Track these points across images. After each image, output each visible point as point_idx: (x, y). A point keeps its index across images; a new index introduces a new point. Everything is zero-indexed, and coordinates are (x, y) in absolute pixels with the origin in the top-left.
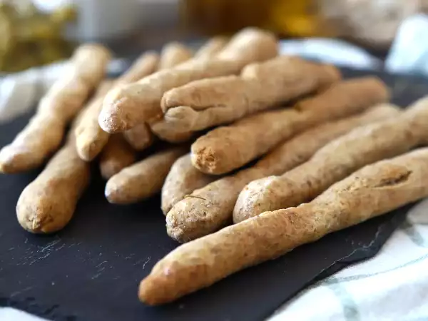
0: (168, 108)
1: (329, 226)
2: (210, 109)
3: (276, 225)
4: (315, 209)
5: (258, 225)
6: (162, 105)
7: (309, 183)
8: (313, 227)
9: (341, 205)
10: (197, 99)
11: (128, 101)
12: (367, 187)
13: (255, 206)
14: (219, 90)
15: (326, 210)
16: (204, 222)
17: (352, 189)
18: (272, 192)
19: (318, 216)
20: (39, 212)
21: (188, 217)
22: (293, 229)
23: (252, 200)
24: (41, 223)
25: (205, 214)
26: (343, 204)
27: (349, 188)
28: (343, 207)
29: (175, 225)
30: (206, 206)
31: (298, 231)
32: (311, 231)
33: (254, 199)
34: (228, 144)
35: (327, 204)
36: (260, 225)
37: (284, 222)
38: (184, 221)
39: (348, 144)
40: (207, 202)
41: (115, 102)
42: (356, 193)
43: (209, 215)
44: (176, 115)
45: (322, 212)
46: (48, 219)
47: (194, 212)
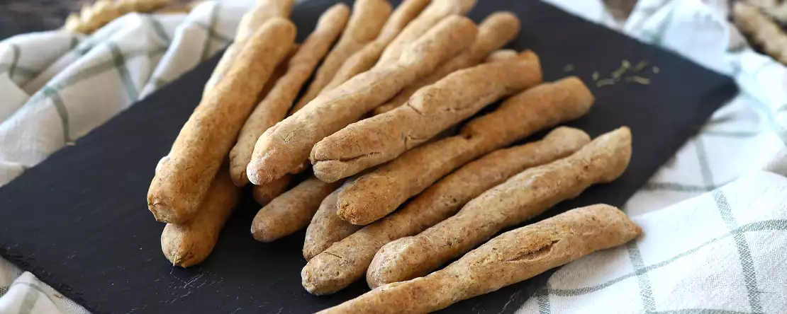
0: (316, 161)
1: (455, 299)
2: (361, 158)
3: (397, 301)
4: (444, 281)
5: (380, 301)
6: (311, 158)
7: (450, 244)
8: (437, 301)
9: (470, 279)
10: (348, 150)
11: (276, 154)
12: (502, 260)
13: (387, 272)
14: (373, 137)
15: (455, 284)
16: (336, 281)
17: (486, 262)
18: (405, 259)
19: (445, 289)
20: (181, 250)
21: (321, 275)
22: (414, 304)
23: (384, 265)
24: (183, 259)
25: (338, 273)
26: (472, 278)
27: (482, 261)
28: (471, 281)
29: (309, 281)
30: (340, 265)
31: (421, 306)
32: (434, 304)
33: (386, 265)
34: (372, 200)
35: (457, 276)
36: (382, 300)
37: (407, 298)
38: (317, 278)
39: (503, 197)
40: (342, 261)
41: (264, 155)
42: (488, 267)
43: (341, 275)
44: (323, 170)
45: (449, 286)
46: (189, 255)
47: (327, 271)
